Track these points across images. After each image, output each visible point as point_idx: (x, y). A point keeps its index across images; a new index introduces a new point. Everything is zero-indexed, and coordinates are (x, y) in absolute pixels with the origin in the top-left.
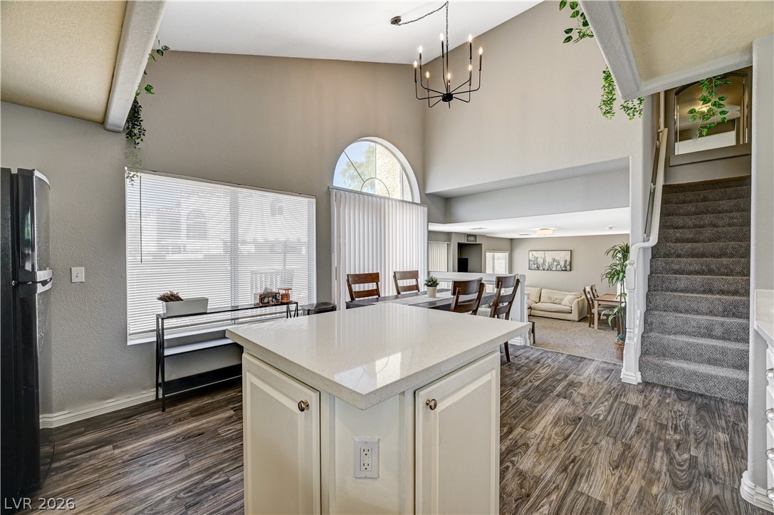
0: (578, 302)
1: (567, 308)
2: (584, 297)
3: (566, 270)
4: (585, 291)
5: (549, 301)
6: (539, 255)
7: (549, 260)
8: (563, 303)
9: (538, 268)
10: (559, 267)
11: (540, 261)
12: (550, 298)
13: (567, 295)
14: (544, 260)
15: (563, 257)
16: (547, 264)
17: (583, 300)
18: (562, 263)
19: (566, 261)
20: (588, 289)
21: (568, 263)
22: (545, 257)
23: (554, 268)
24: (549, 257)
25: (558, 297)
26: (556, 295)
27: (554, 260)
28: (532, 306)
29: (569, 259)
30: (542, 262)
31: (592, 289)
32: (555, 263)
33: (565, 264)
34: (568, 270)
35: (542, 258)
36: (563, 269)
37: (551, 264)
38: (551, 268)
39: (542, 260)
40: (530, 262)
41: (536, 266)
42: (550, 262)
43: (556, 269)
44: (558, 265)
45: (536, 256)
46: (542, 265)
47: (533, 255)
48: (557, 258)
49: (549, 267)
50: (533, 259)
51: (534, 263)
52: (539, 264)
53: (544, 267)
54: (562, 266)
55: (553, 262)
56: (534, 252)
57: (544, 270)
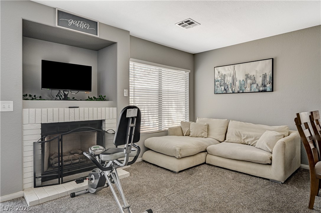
0: (284, 144)
1: (262, 155)
2: (295, 133)
3: (265, 91)
4: (298, 120)
5: (238, 139)
6: (226, 71)
7: (240, 77)
8: (259, 143)
9: (226, 92)
10: (255, 86)
11: (229, 80)
12: (239, 135)
13: (265, 130)
14: (234, 79)
15: (259, 70)
16: (237, 84)
17: (294, 140)
18: (259, 81)
19: (265, 76)
20: (305, 118)
21: (268, 79)
22: (235, 73)
23: (248, 89)
24: (241, 73)
25: (251, 133)
26: (249, 130)
27: (247, 77)
28: (208, 149)
29: (269, 73)
30: (231, 81)
31: (311, 117)
32: (249, 81)
33: (264, 80)
34: (268, 89)
35: (231, 76)
36: (261, 89)
37: (243, 83)
38: (244, 88)
39: (231, 78)
40: (217, 83)
41: (223, 88)
42: (241, 80)
43: (251, 90)
44: (253, 83)
45: (223, 74)
46: (231, 86)
47: (219, 72)
48: (252, 74)
49: (241, 87)
50: (219, 79)
51: (220, 84)
52: (227, 84)
53: (233, 89)
54: (259, 85)
55: (246, 79)
56: (220, 69)
57: (233, 93)
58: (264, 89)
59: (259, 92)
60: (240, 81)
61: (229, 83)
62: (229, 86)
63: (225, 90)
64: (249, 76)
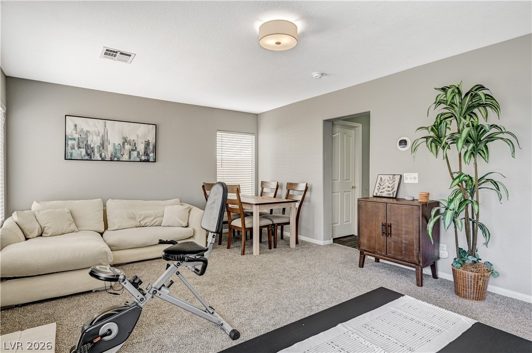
3: (148, 161)
5: (133, 223)
6: (91, 126)
7: (115, 140)
9: (89, 157)
10: (135, 154)
11: (95, 141)
13: (165, 206)
14: (104, 141)
15: (141, 134)
16: (110, 148)
18: (141, 148)
19: (148, 144)
21: (151, 147)
22: (106, 132)
23: (126, 157)
24: (115, 134)
27: (125, 141)
29: (152, 141)
30: (98, 144)
32: (127, 147)
33: (146, 148)
34: (151, 160)
35: (99, 136)
36: (143, 158)
37: (119, 148)
38: (120, 155)
39: (99, 138)
40: (70, 142)
41: (83, 151)
42: (117, 144)
43: (130, 158)
44: (132, 150)
45: (85, 130)
46: (100, 151)
47: (76, 126)
48: (131, 138)
49: (116, 153)
50: (76, 136)
51: (79, 144)
52: (92, 146)
53: (103, 154)
54: (141, 154)
55: (123, 144)
56: (78, 121)
57: (103, 160)
58: (146, 158)
59: (141, 161)
60: (114, 145)
61: (96, 146)
62: (96, 150)
63: (88, 154)
64: (128, 140)
